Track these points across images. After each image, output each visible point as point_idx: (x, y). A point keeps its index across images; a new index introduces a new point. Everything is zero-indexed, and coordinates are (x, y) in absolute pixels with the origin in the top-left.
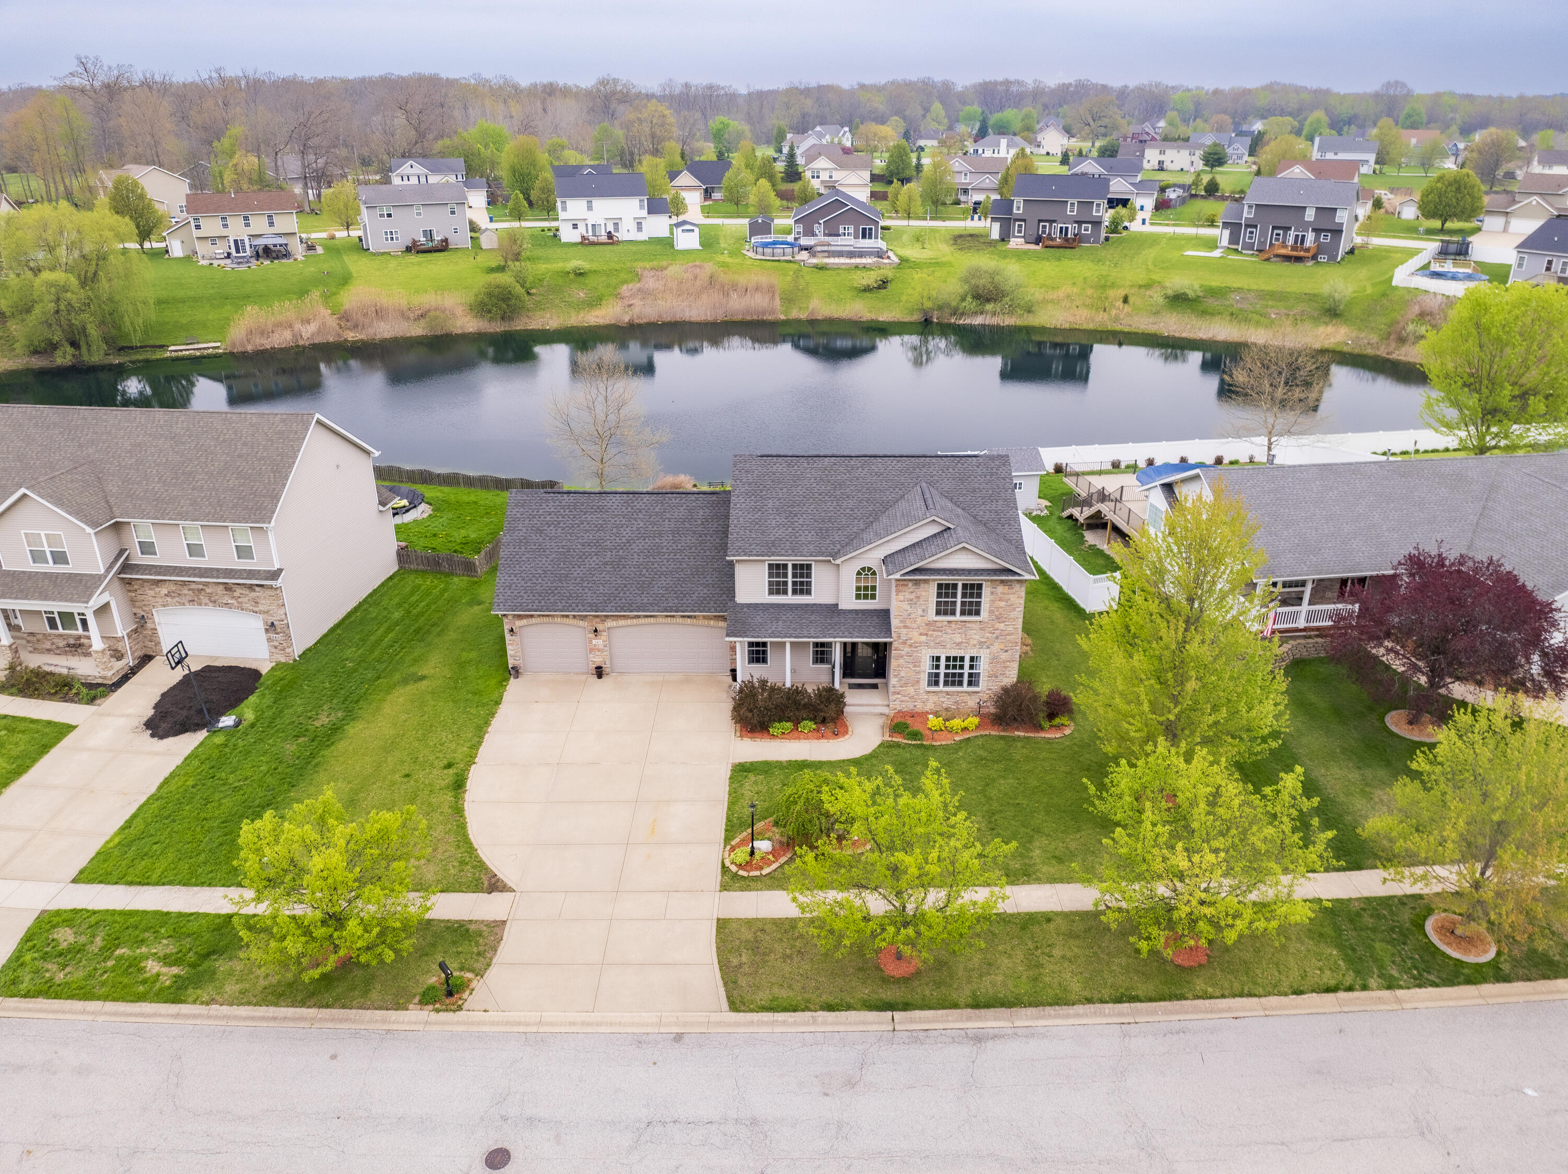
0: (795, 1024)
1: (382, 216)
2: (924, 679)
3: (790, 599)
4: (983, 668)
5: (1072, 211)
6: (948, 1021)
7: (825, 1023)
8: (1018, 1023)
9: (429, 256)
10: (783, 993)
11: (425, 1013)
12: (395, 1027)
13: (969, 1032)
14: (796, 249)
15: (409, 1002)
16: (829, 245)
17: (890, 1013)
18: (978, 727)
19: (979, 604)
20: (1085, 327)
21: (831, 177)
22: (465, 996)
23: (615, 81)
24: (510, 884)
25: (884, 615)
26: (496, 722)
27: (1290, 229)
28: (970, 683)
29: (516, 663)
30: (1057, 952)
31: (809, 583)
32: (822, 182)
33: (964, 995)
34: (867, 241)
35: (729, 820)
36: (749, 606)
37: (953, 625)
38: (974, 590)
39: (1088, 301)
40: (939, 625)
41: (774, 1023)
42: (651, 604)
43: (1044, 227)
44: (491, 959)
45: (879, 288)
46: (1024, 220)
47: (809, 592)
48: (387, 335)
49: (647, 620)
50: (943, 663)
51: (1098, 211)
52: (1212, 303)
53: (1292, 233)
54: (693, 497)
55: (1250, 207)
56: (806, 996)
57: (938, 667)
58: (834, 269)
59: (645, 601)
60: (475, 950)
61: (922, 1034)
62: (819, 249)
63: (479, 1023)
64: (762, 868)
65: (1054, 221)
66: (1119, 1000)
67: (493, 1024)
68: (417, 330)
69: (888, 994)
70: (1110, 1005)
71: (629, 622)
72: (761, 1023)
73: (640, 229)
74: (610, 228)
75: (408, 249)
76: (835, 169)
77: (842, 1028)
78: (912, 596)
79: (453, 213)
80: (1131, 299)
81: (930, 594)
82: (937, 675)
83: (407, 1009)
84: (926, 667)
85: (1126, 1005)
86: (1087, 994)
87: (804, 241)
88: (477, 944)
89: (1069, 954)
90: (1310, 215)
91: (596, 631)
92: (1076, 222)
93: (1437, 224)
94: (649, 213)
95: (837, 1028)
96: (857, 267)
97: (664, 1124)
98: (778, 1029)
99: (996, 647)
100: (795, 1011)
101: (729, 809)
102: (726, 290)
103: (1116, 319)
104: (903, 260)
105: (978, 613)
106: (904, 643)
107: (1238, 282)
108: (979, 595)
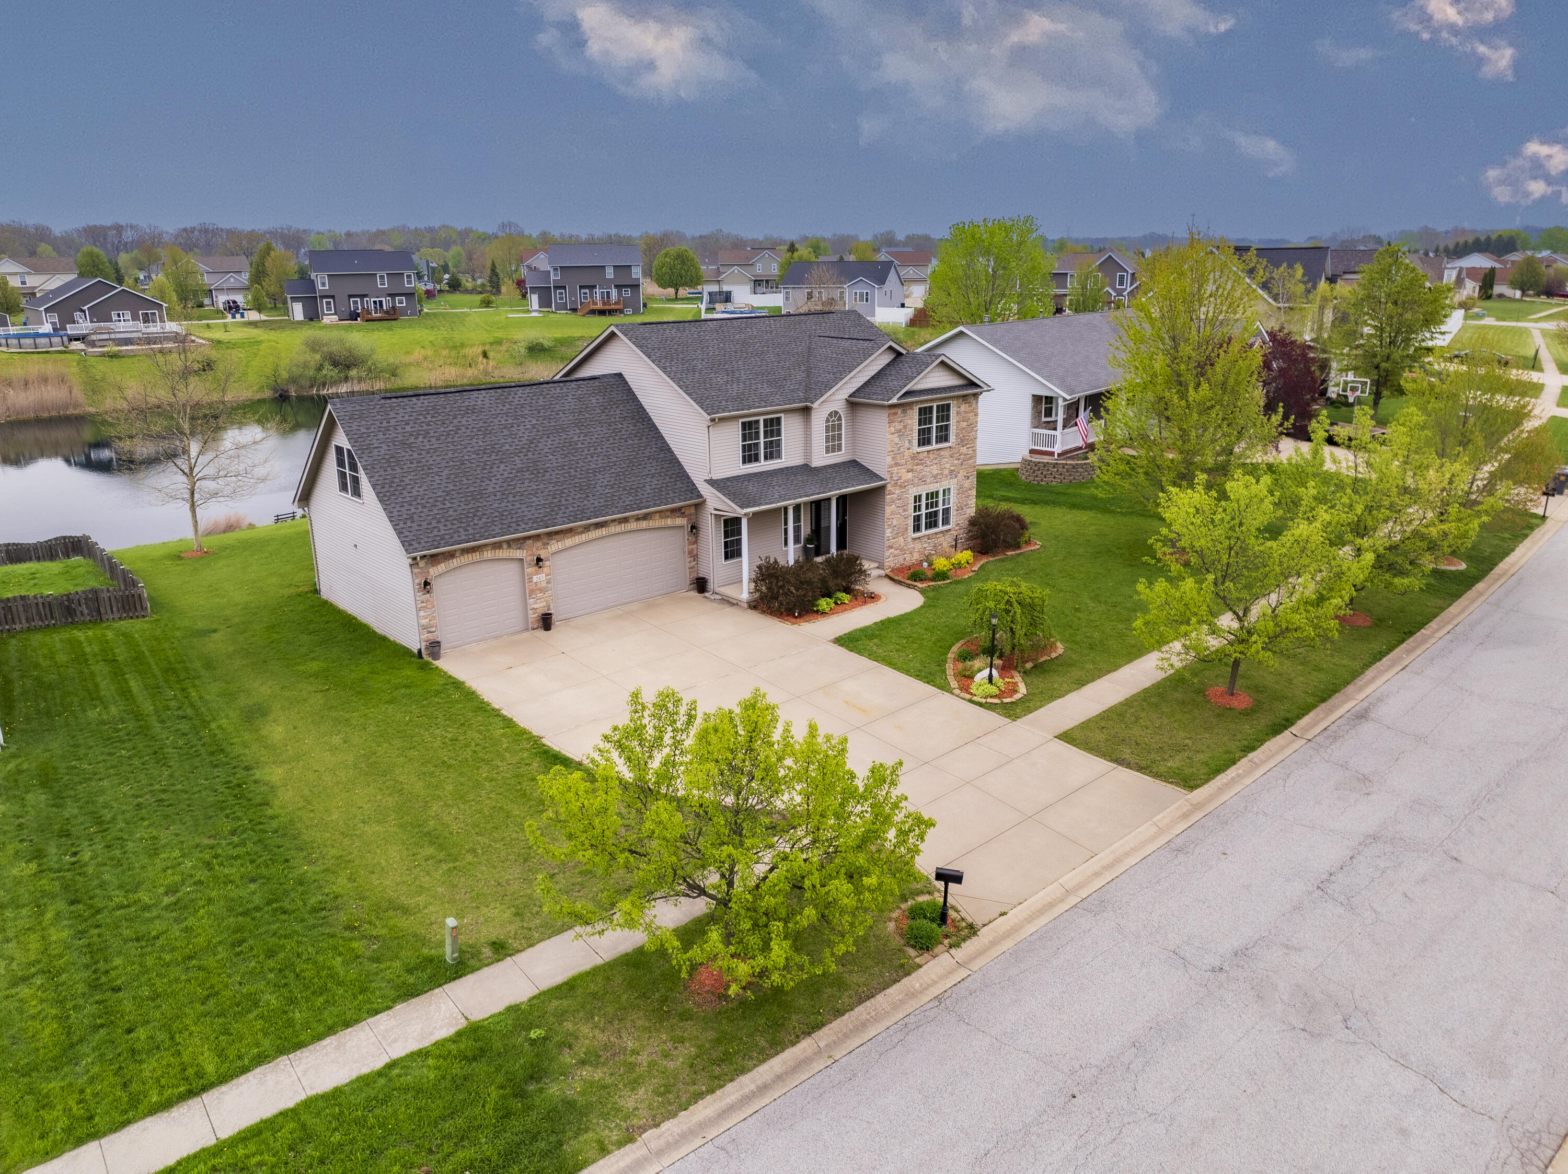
0: (1249, 772)
2: (911, 523)
3: (763, 465)
4: (952, 502)
5: (383, 284)
6: (1325, 717)
7: (1264, 761)
8: (1360, 698)
10: (1203, 757)
11: (945, 957)
12: (936, 990)
13: (1348, 716)
14: (65, 339)
15: (908, 959)
16: (109, 332)
18: (975, 558)
19: (948, 427)
21: (23, 283)
22: (957, 916)
25: (857, 464)
27: (594, 287)
28: (943, 523)
29: (431, 637)
31: (779, 442)
33: (1306, 698)
35: (915, 676)
37: (931, 456)
38: (944, 411)
39: (449, 361)
40: (921, 456)
43: (355, 302)
46: (333, 297)
47: (780, 454)
49: (596, 532)
50: (923, 502)
51: (409, 282)
52: (566, 351)
53: (598, 291)
55: (555, 269)
56: (1221, 750)
57: (920, 508)
62: (95, 337)
63: (1015, 930)
64: (1015, 691)
65: (366, 296)
66: (1379, 658)
67: (1030, 919)
69: (1264, 720)
70: (1378, 664)
71: (577, 539)
78: (901, 426)
80: (491, 354)
82: (919, 516)
83: (918, 967)
84: (912, 509)
85: (1384, 660)
90: (610, 273)
91: (538, 560)
92: (390, 295)
98: (1245, 782)
99: (961, 475)
101: (896, 669)
103: (487, 373)
104: (215, 342)
105: (947, 438)
106: (896, 484)
107: (576, 333)
108: (948, 417)
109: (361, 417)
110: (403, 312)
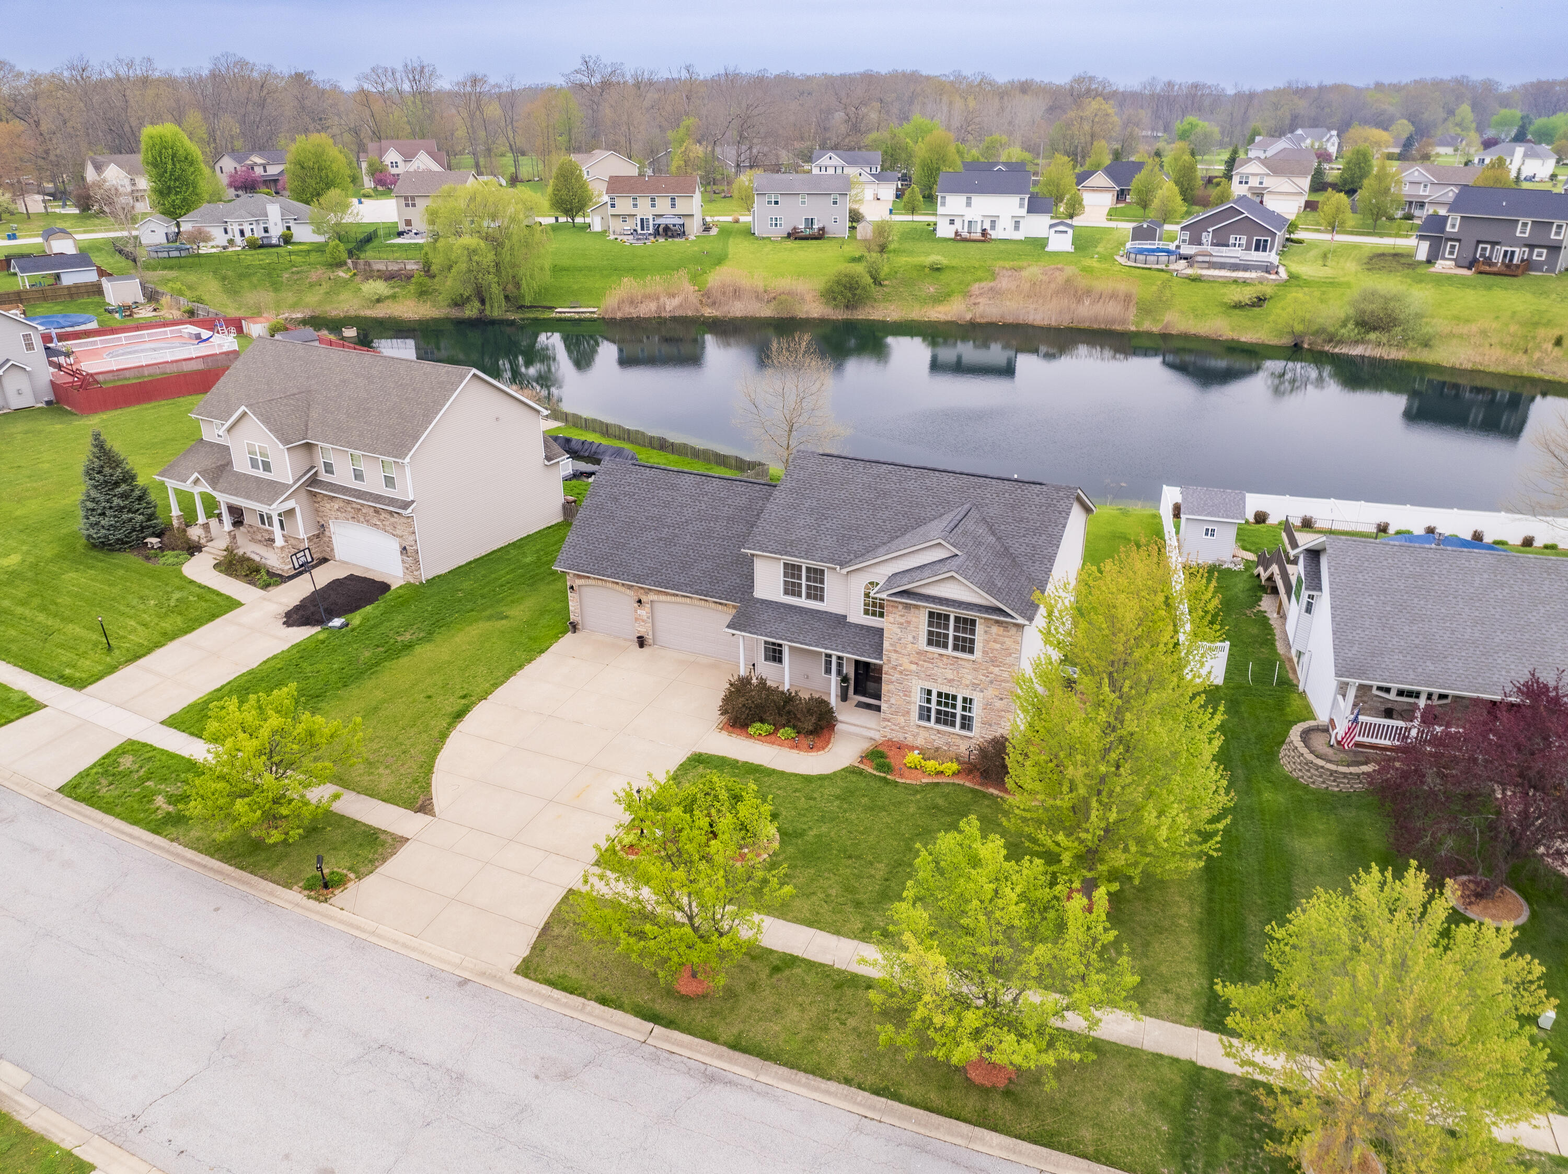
0: (566, 1005)
1: (769, 202)
2: (915, 711)
3: (802, 602)
4: (977, 712)
5: (1523, 231)
6: (699, 1052)
7: (590, 1014)
8: (762, 1078)
9: (804, 243)
10: (575, 973)
11: (301, 896)
12: (274, 901)
13: (709, 1068)
14: (1174, 258)
15: (296, 883)
16: (1211, 255)
17: (652, 1025)
19: (972, 641)
20: (1492, 369)
21: (1261, 183)
22: (336, 892)
23: (1092, 79)
24: (436, 809)
25: (880, 635)
26: (528, 668)
28: (963, 726)
29: (576, 619)
31: (822, 590)
32: (1250, 188)
33: (728, 1033)
34: (1261, 253)
36: (763, 601)
37: (945, 659)
38: (967, 625)
39: (1508, 339)
40: (931, 656)
41: (547, 998)
42: (686, 585)
43: (1484, 249)
44: (377, 867)
45: (1253, 305)
46: (1459, 240)
47: (821, 599)
48: (739, 314)
49: (683, 600)
50: (934, 698)
51: (1558, 233)
54: (758, 487)
56: (592, 983)
57: (929, 701)
58: (1210, 281)
59: (684, 581)
60: (370, 856)
61: (666, 1055)
62: (1200, 259)
63: (331, 918)
65: (1498, 243)
66: (878, 1092)
67: (342, 922)
68: (767, 311)
69: (661, 1007)
70: (866, 1094)
71: (669, 598)
72: (537, 994)
73: (1017, 226)
74: (987, 226)
75: (789, 235)
76: (1268, 175)
77: (600, 1024)
78: (902, 620)
79: (835, 203)
80: (1565, 342)
81: (921, 621)
82: (929, 710)
83: (291, 889)
84: (917, 699)
85: (883, 1100)
86: (850, 1074)
87: (1186, 250)
88: (376, 851)
91: (640, 601)
92: (1526, 245)
94: (1029, 212)
95: (596, 1022)
96: (1235, 281)
97: (392, 1050)
98: (547, 1005)
99: (991, 692)
100: (571, 993)
102: (1080, 295)
103: (1539, 363)
104: (1293, 277)
105: (971, 651)
106: (895, 669)
108: (973, 632)
109: (610, 474)
110: (1536, 266)
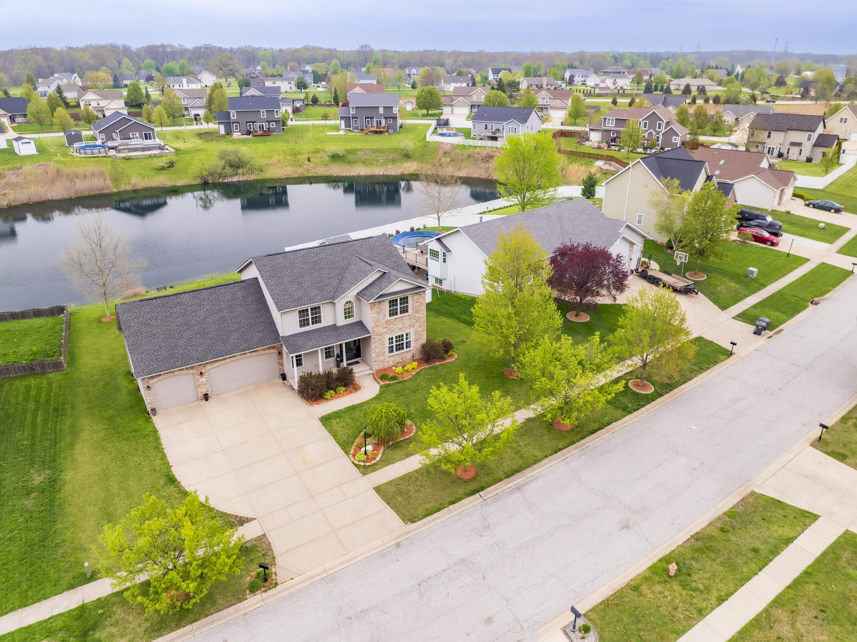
0: (443, 516)
2: (387, 350)
3: (311, 327)
4: (412, 338)
5: (263, 115)
6: (502, 487)
7: (455, 510)
8: (528, 476)
10: (429, 506)
11: (259, 596)
12: (246, 610)
13: (513, 487)
14: (107, 149)
15: (244, 595)
16: (128, 145)
17: (478, 494)
18: (418, 366)
19: (407, 306)
20: (293, 176)
21: (98, 104)
22: (274, 577)
24: (250, 516)
25: (360, 324)
26: (164, 442)
27: (373, 118)
28: (407, 347)
29: (152, 407)
30: (521, 443)
31: (320, 317)
32: (93, 108)
33: (501, 475)
34: (150, 140)
35: (340, 444)
36: (291, 336)
37: (397, 320)
38: (405, 300)
39: (290, 163)
40: (391, 321)
41: (434, 520)
42: (233, 349)
43: (250, 125)
44: (273, 555)
45: (169, 167)
46: (238, 123)
47: (320, 322)
49: (230, 359)
50: (394, 340)
51: (277, 115)
52: (351, 157)
53: (375, 120)
54: (232, 286)
55: (353, 108)
56: (440, 502)
57: (392, 343)
58: (136, 159)
59: (229, 348)
60: (260, 555)
61: (496, 496)
62: (122, 147)
63: (293, 586)
64: (375, 459)
65: (255, 122)
66: (556, 452)
67: (300, 583)
69: (472, 486)
71: (220, 363)
72: (429, 522)
76: (101, 100)
77: (464, 509)
78: (378, 310)
80: (312, 159)
81: (386, 307)
82: (392, 347)
83: (247, 599)
84: (387, 344)
85: (559, 453)
86: (543, 454)
87: (110, 144)
88: (259, 552)
89: (526, 443)
90: (381, 110)
91: (201, 373)
92: (267, 122)
93: (425, 112)
95: (462, 510)
96: (150, 156)
97: (426, 581)
98: (438, 521)
99: (417, 326)
100: (439, 510)
101: (335, 439)
102: (71, 178)
103: (308, 170)
104: (177, 150)
105: (407, 311)
106: (377, 335)
107: (359, 146)
108: (407, 302)
109: (128, 312)
110: (274, 130)
